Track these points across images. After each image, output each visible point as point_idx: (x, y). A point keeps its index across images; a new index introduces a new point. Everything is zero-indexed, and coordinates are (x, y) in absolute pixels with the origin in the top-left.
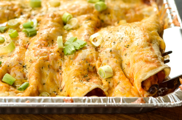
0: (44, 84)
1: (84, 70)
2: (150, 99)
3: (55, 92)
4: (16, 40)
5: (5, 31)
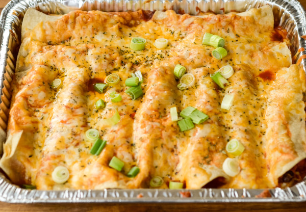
0: (156, 167)
1: (204, 150)
2: (277, 191)
3: (169, 175)
4: (119, 106)
5: (105, 90)
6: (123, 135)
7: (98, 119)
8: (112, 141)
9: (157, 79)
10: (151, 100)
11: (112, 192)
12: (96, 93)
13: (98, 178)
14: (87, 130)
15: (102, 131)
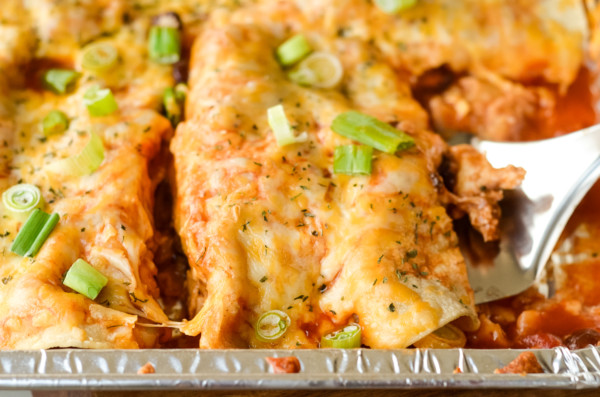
4: (107, 125)
5: (71, 87)
6: (112, 202)
7: (46, 160)
8: (77, 217)
9: (224, 54)
10: (212, 107)
11: (63, 356)
12: (48, 95)
13: (25, 319)
14: (8, 187)
15: (51, 190)
